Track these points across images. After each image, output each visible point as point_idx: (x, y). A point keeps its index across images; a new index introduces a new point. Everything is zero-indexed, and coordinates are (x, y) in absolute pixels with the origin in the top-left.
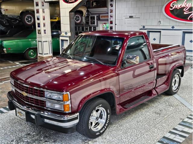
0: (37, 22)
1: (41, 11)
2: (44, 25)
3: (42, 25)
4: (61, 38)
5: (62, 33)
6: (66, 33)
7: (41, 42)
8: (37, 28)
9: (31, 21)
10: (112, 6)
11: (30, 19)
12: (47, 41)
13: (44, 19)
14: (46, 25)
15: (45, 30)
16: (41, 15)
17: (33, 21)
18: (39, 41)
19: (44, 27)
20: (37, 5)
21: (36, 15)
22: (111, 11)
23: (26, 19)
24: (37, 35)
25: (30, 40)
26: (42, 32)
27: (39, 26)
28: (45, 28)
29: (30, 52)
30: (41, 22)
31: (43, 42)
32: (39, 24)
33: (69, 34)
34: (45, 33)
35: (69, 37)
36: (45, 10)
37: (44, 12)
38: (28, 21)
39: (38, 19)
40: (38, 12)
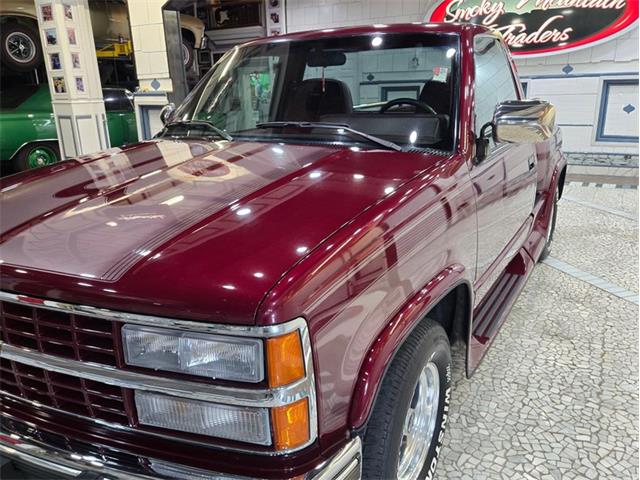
0: (48, 50)
1: (58, 11)
2: (76, 62)
3: (66, 61)
4: (138, 101)
5: (141, 83)
6: (155, 84)
7: (69, 118)
8: (51, 73)
9: (27, 52)
11: (22, 47)
12: (89, 117)
13: (72, 41)
14: (80, 60)
15: (79, 80)
16: (59, 25)
17: (33, 52)
18: (60, 117)
19: (75, 66)
21: (44, 28)
23: (11, 46)
24: (53, 98)
25: (30, 116)
26: (71, 84)
27: (56, 66)
28: (78, 73)
29: (34, 156)
30: (64, 49)
31: (78, 118)
32: (55, 58)
33: (167, 86)
34: (80, 88)
35: (169, 95)
36: (73, 9)
37: (69, 16)
38: (19, 54)
39: (52, 40)
40: (48, 14)
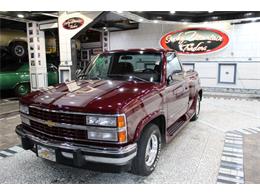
0: (30, 52)
1: (35, 39)
2: (39, 55)
3: (36, 55)
4: (60, 68)
6: (66, 62)
8: (30, 59)
10: (106, 39)
13: (39, 49)
14: (41, 55)
15: (39, 61)
16: (35, 44)
17: (23, 52)
18: (32, 74)
19: (39, 57)
20: (31, 33)
21: (30, 45)
22: (106, 45)
24: (30, 67)
26: (37, 63)
27: (32, 57)
30: (36, 52)
32: (33, 54)
33: (70, 63)
34: (40, 64)
35: (71, 66)
37: (38, 41)
39: (32, 49)
40: (31, 40)
